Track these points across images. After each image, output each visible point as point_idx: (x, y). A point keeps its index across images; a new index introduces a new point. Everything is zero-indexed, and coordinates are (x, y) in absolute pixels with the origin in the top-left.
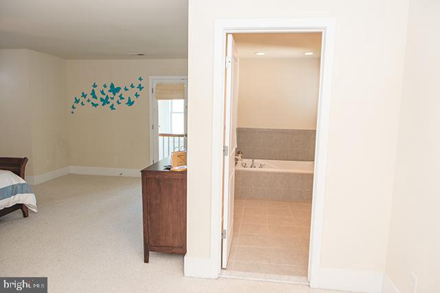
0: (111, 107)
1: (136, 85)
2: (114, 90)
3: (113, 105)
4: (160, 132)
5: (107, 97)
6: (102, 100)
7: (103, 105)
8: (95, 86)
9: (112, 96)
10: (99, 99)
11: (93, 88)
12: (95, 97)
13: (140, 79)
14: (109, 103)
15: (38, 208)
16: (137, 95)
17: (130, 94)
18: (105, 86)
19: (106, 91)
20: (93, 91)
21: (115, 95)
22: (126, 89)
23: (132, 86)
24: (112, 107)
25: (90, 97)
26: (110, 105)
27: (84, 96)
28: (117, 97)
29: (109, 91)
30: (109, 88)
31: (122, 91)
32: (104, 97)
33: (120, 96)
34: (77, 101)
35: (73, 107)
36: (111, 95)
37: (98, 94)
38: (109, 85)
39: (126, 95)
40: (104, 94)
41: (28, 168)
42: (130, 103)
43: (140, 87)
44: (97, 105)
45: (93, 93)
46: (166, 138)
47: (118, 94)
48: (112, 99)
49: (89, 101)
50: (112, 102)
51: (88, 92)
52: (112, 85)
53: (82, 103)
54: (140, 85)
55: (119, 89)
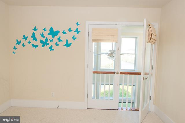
1: (74, 29)
2: (53, 33)
3: (52, 46)
5: (47, 40)
6: (41, 42)
7: (43, 46)
8: (35, 29)
10: (39, 41)
11: (33, 31)
12: (35, 39)
13: (78, 24)
14: (48, 44)
16: (74, 38)
17: (68, 37)
18: (45, 30)
19: (46, 34)
20: (34, 34)
21: (53, 37)
22: (64, 33)
23: (70, 30)
24: (51, 48)
25: (30, 39)
26: (49, 46)
27: (25, 38)
28: (56, 40)
29: (48, 34)
30: (48, 31)
31: (60, 34)
32: (44, 40)
33: (59, 39)
34: (18, 43)
35: (15, 48)
36: (50, 37)
37: (38, 37)
38: (48, 29)
39: (64, 38)
40: (44, 37)
42: (68, 45)
43: (77, 31)
44: (37, 46)
45: (34, 36)
47: (56, 37)
48: (51, 41)
49: (29, 43)
50: (51, 44)
51: (29, 35)
52: (51, 29)
53: (23, 45)
54: (77, 29)
55: (57, 32)
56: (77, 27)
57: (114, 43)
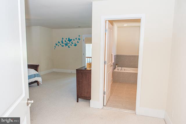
2: (70, 40)
4: (86, 56)
5: (67, 43)
6: (65, 44)
7: (66, 46)
8: (63, 39)
10: (64, 44)
12: (63, 43)
13: (79, 36)
14: (68, 45)
15: (42, 82)
16: (78, 42)
17: (76, 41)
18: (66, 39)
19: (67, 41)
22: (74, 40)
23: (76, 39)
24: (69, 47)
25: (61, 43)
26: (68, 46)
27: (59, 42)
28: (71, 43)
29: (68, 41)
34: (56, 45)
35: (55, 47)
36: (68, 42)
37: (64, 42)
38: (68, 39)
39: (74, 42)
41: (39, 68)
42: (75, 45)
43: (79, 39)
44: (63, 46)
45: (62, 42)
46: (89, 58)
47: (71, 42)
48: (69, 43)
49: (60, 44)
50: (69, 45)
51: (60, 41)
52: (69, 38)
53: (58, 45)
54: (79, 38)
55: (71, 40)
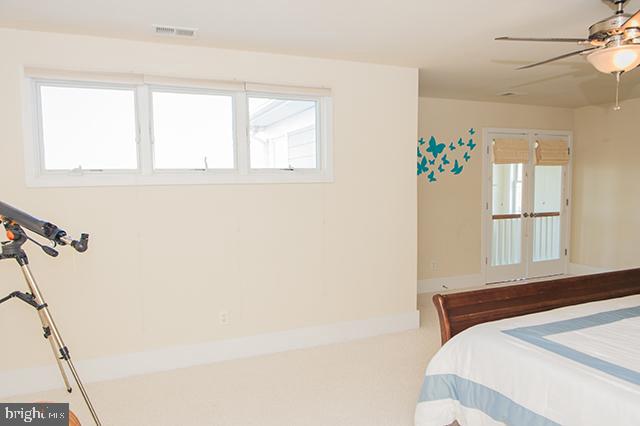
0: (429, 177)
1: (466, 141)
2: (435, 148)
3: (433, 173)
5: (424, 159)
7: (419, 173)
9: (432, 158)
13: (472, 132)
14: (427, 169)
16: (467, 157)
17: (458, 154)
18: (422, 142)
19: (423, 150)
21: (435, 156)
23: (460, 143)
24: (431, 178)
26: (429, 173)
28: (439, 161)
29: (428, 150)
31: (446, 150)
32: (421, 161)
33: (444, 159)
36: (430, 156)
38: (427, 141)
39: (452, 156)
40: (421, 156)
42: (457, 170)
43: (471, 145)
47: (440, 156)
48: (432, 163)
50: (431, 169)
54: (471, 141)
55: (443, 146)
56: (471, 137)
57: (520, 166)
